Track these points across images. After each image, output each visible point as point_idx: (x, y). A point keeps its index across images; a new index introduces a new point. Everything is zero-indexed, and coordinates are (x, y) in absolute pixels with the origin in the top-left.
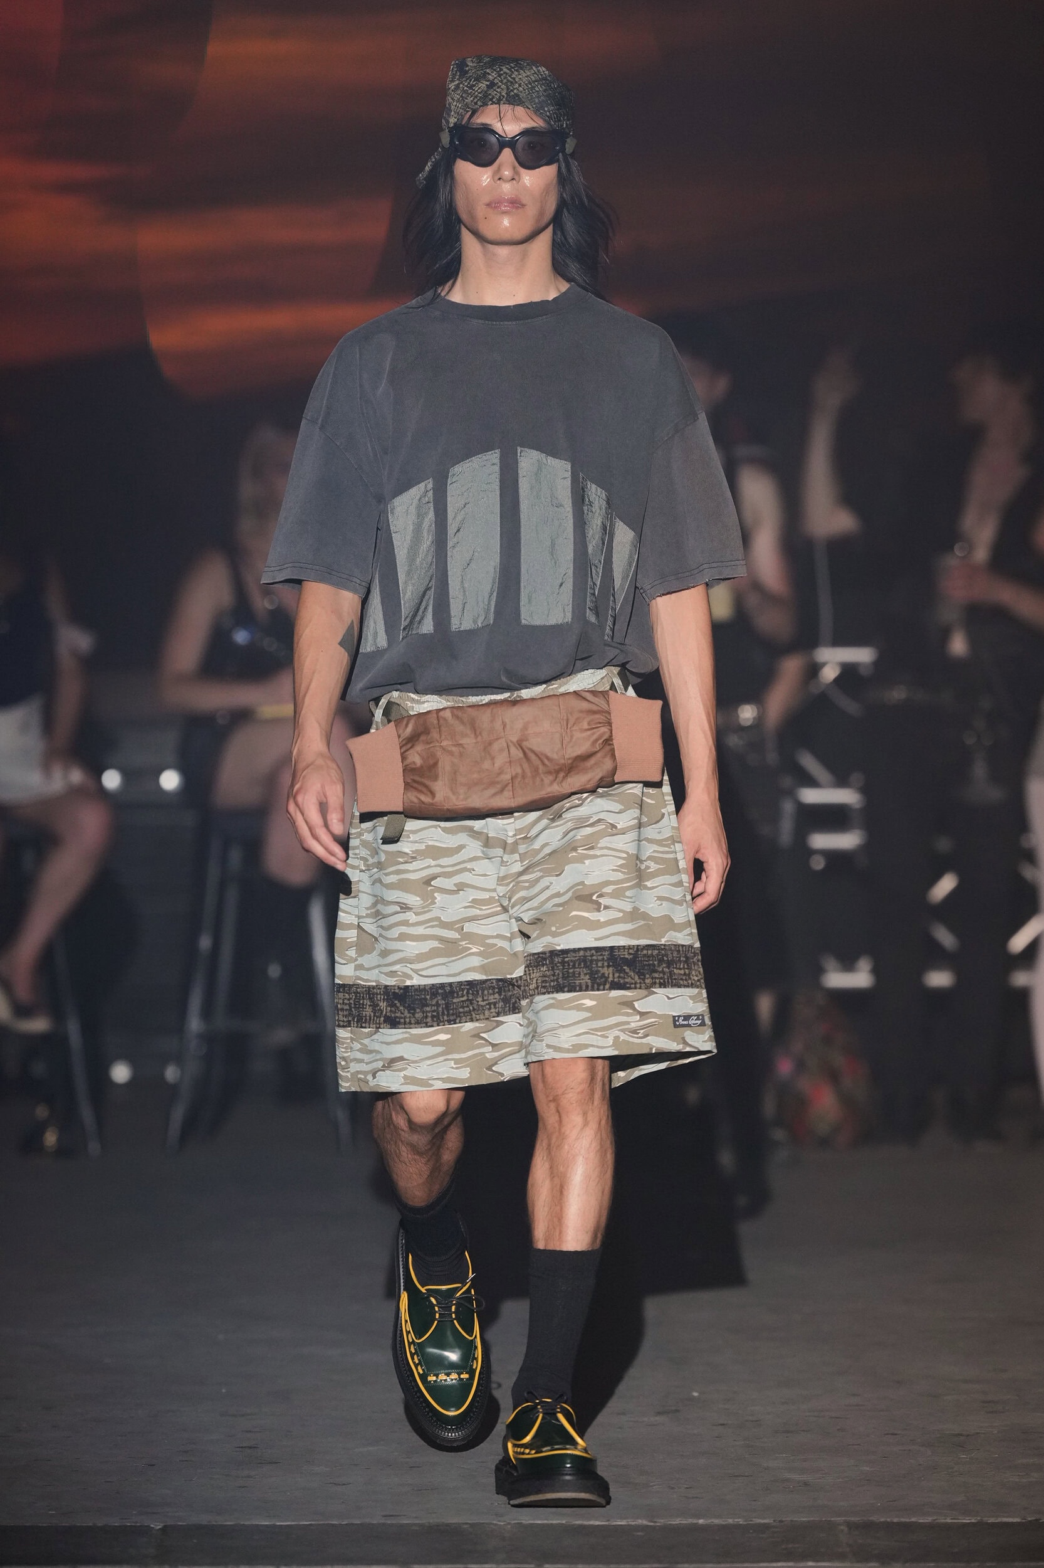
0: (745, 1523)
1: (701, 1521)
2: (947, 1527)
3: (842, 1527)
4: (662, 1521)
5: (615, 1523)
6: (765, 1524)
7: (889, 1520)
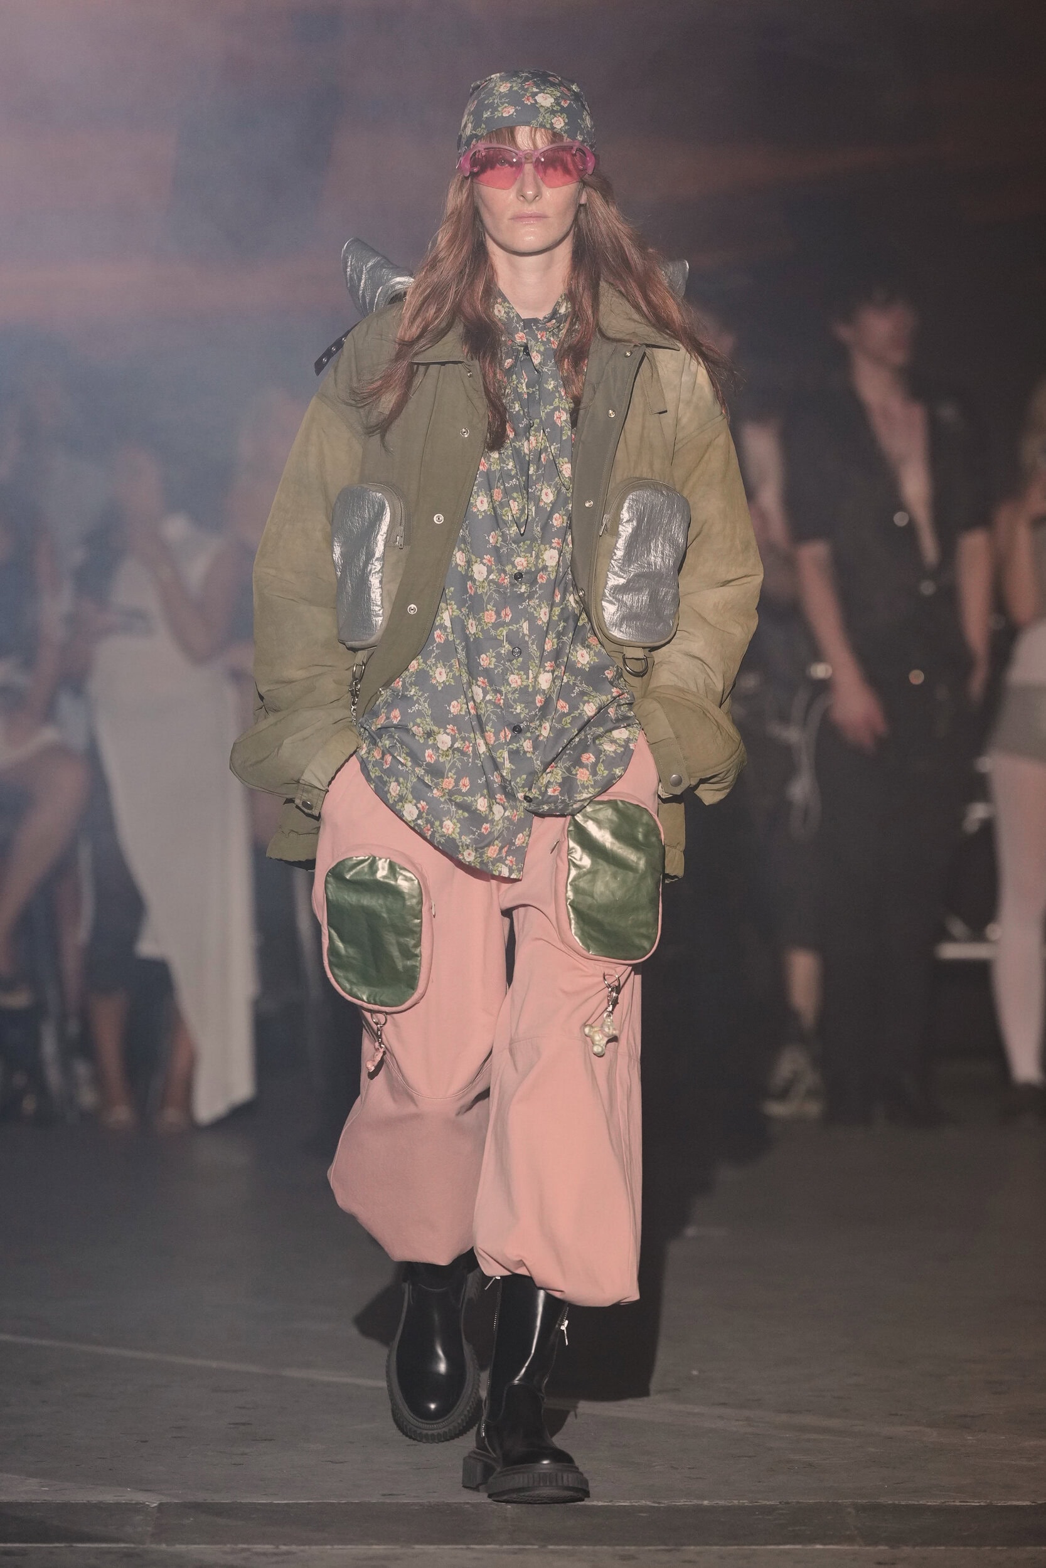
0: (751, 1505)
1: (706, 1503)
2: (957, 1510)
3: (849, 1510)
4: (666, 1502)
5: (617, 1504)
6: (771, 1505)
7: (897, 1502)
